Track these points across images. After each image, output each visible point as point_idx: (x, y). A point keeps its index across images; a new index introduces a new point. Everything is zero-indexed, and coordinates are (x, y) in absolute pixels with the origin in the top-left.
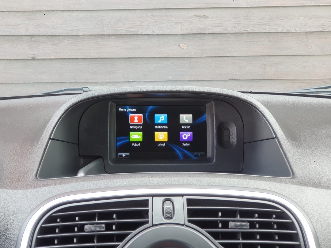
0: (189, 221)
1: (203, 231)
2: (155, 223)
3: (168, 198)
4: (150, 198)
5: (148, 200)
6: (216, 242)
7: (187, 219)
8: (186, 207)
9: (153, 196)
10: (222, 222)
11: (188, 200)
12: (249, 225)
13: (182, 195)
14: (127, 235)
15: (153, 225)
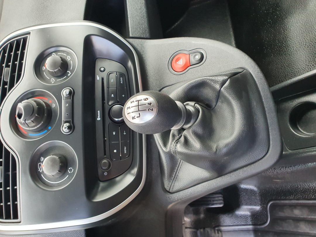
6: (15, 86)
12: (7, 68)
14: (5, 149)
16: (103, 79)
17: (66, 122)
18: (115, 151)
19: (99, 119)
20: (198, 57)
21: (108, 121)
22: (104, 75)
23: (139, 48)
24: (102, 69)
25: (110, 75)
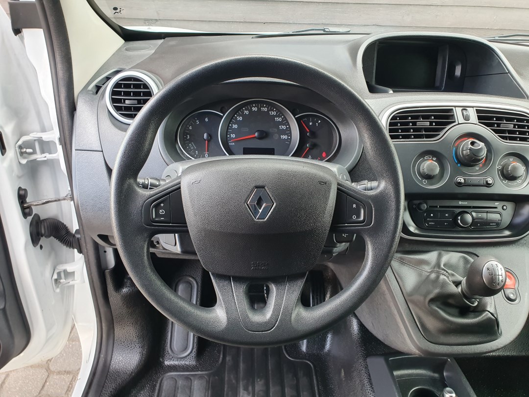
0: (479, 122)
1: (488, 128)
2: (460, 123)
3: (464, 108)
4: (454, 108)
5: (452, 109)
6: (496, 135)
7: (478, 121)
8: (476, 115)
9: (455, 107)
10: (497, 123)
11: (476, 110)
12: (513, 126)
13: (473, 107)
14: (444, 128)
15: (459, 124)
16: (496, 208)
17: (465, 180)
18: (432, 215)
19: (460, 203)
20: (512, 296)
21: (458, 210)
22: (499, 209)
23: (522, 241)
24: (505, 207)
25: (499, 215)
